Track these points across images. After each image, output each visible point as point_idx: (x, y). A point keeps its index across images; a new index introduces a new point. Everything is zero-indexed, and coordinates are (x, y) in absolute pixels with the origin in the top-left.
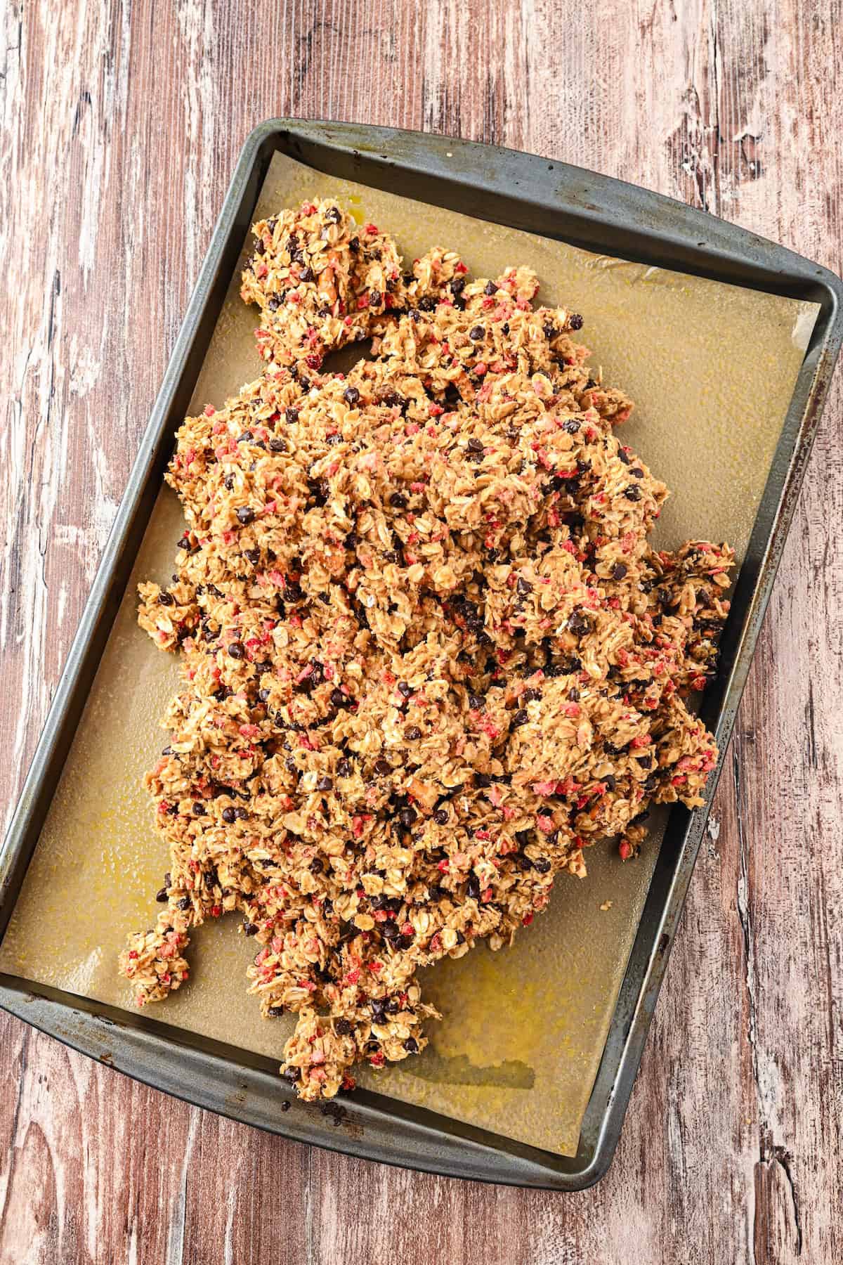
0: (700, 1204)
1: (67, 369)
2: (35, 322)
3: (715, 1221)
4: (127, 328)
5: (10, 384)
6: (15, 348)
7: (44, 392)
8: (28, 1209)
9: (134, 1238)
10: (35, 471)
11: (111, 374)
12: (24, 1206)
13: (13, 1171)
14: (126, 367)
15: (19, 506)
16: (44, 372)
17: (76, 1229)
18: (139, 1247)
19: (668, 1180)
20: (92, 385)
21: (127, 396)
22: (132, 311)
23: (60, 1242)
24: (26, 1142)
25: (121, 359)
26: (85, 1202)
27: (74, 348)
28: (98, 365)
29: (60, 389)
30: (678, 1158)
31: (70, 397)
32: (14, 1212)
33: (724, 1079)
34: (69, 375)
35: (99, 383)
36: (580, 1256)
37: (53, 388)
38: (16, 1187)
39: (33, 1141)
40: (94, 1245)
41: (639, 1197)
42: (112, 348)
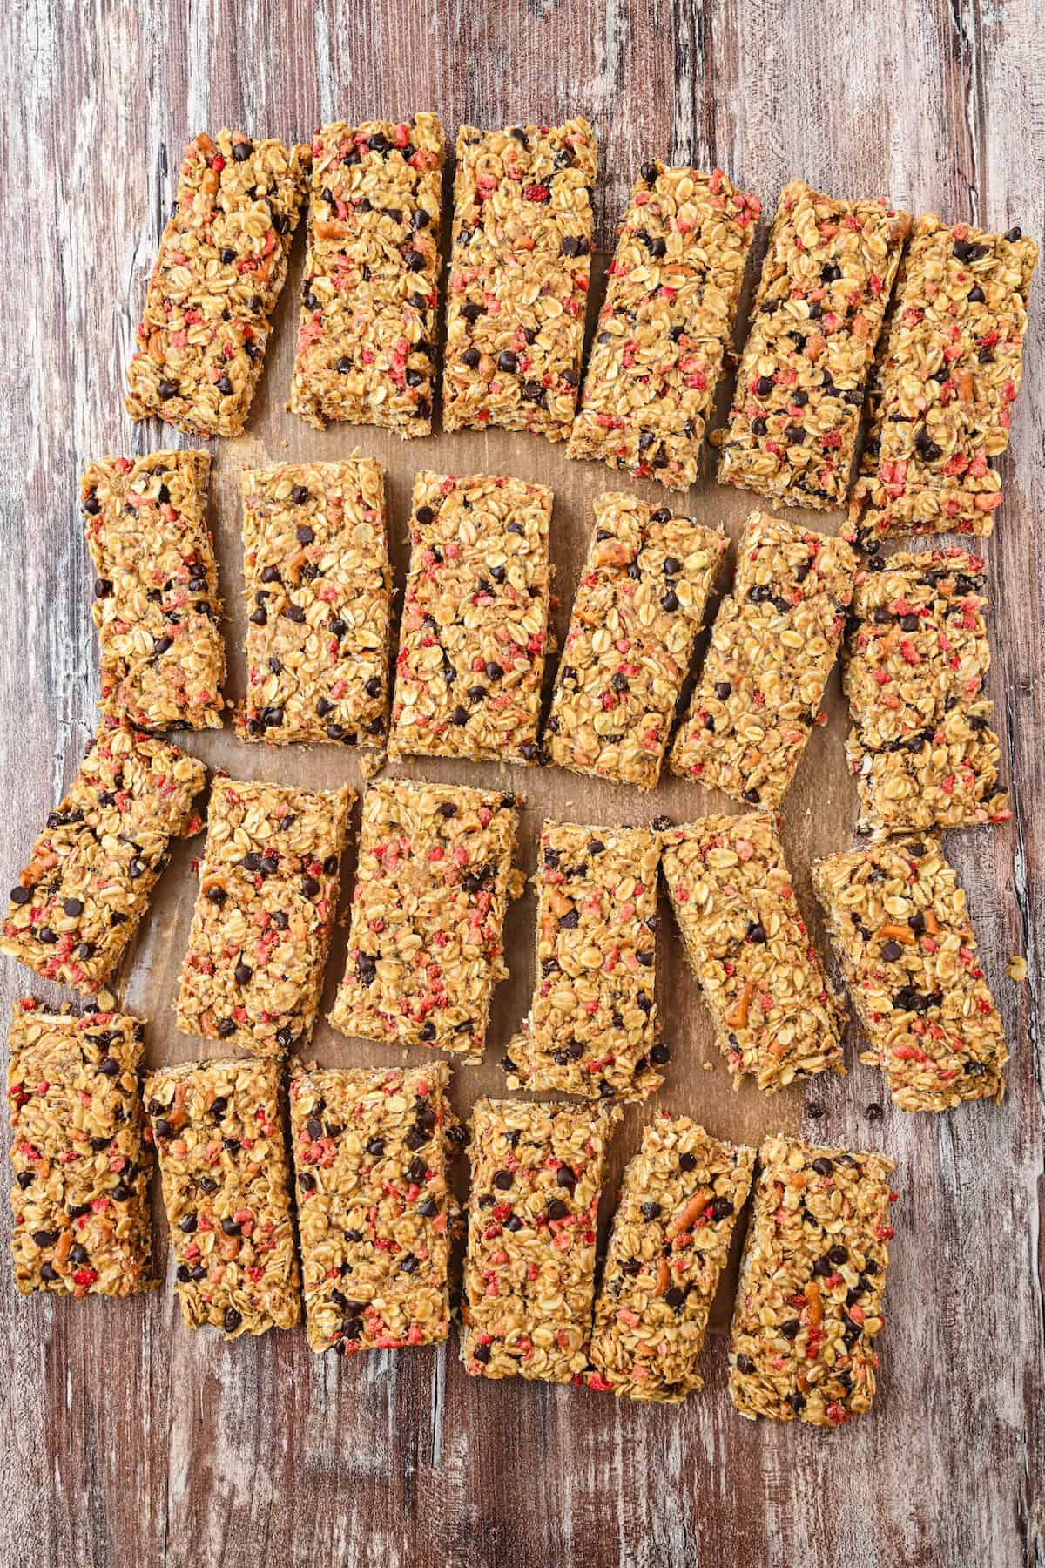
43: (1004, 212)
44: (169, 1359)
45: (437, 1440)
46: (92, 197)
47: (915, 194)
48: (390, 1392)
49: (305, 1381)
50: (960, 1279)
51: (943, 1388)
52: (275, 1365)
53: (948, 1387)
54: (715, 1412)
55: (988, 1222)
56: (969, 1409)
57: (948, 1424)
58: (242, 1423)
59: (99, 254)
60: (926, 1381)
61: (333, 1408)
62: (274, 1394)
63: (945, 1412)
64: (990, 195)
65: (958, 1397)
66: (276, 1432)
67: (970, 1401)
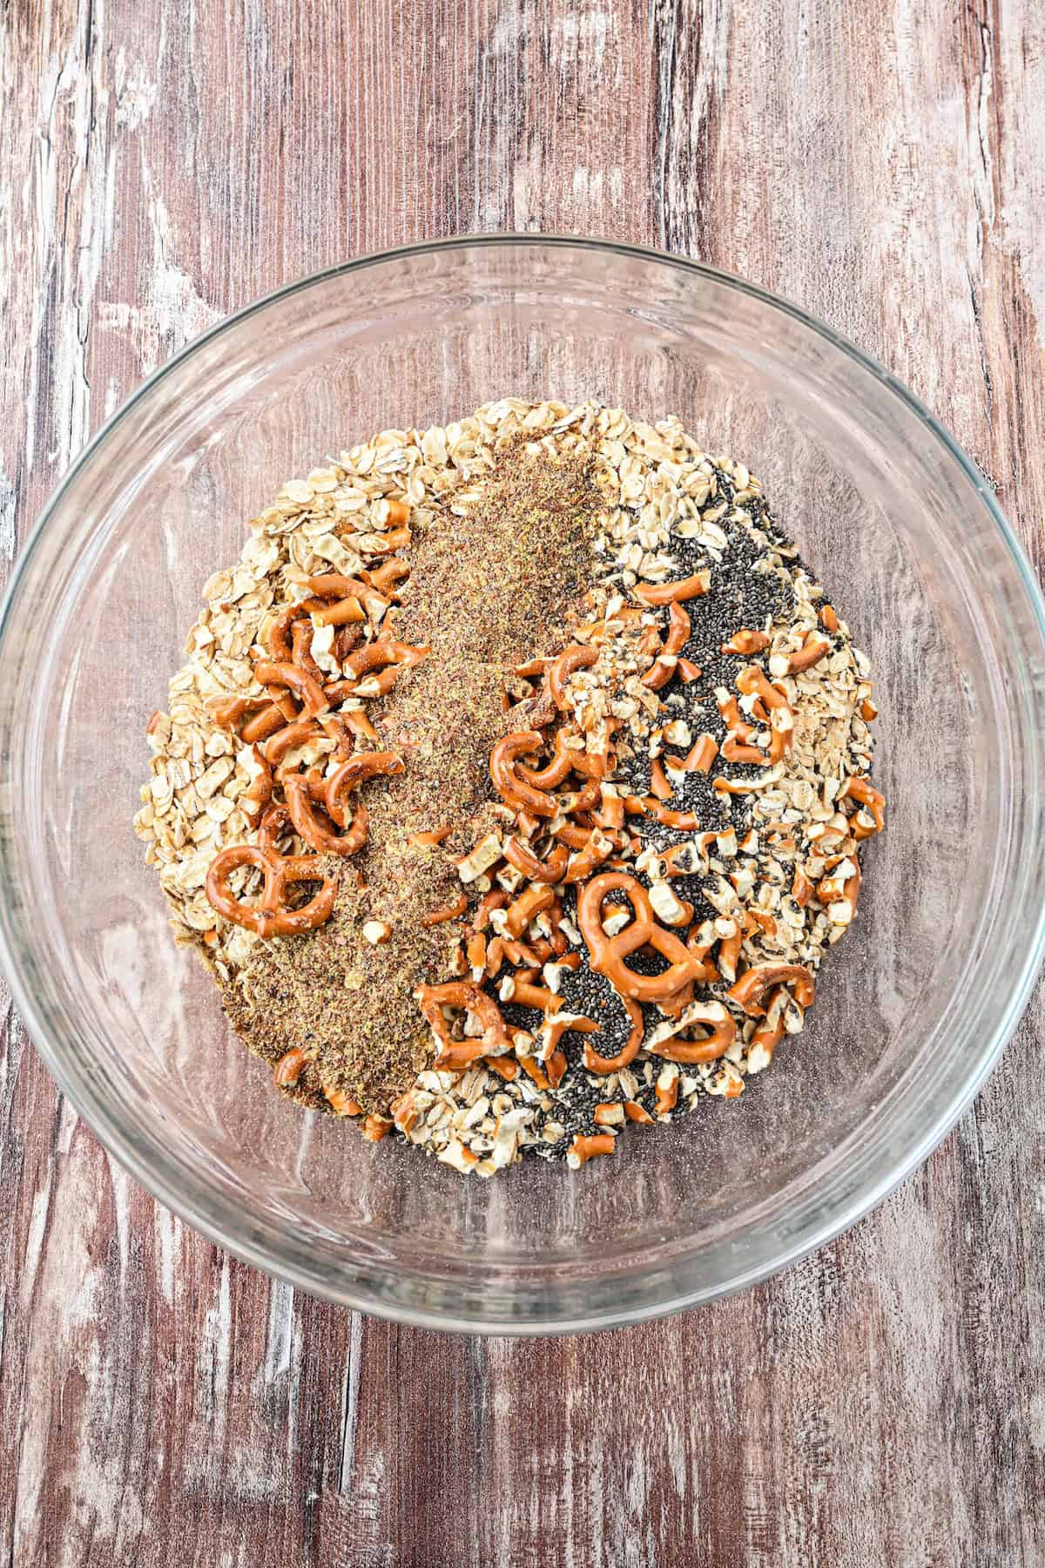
0: (1004, 1201)
1: (112, 94)
2: (67, 31)
3: (1025, 1223)
4: (193, 37)
5: (33, 114)
6: (40, 65)
7: (80, 125)
8: (77, 1236)
9: (226, 1272)
10: (71, 231)
11: (173, 99)
12: (71, 1232)
13: (55, 1186)
14: (193, 89)
15: (48, 278)
16: (81, 98)
17: (145, 1262)
18: (232, 1285)
19: (959, 1169)
20: (146, 115)
21: (195, 127)
22: (200, 16)
23: (123, 1281)
24: (73, 1145)
25: (187, 79)
26: (157, 1225)
27: (120, 65)
28: (155, 87)
29: (102, 120)
30: (972, 1139)
31: (116, 131)
32: (58, 1241)
33: (1031, 1030)
34: (115, 101)
35: (156, 111)
36: (842, 1277)
37: (93, 120)
38: (60, 1207)
39: (81, 1142)
40: (170, 1285)
41: (921, 1193)
42: (174, 65)
43: (1019, 51)
44: (24, 1349)
45: (347, 1459)
46: (15, 15)
47: (921, 29)
48: (291, 1396)
49: (189, 1382)
50: (984, 1270)
51: (965, 1406)
52: (154, 1359)
53: (971, 1405)
54: (687, 1430)
55: (1017, 1198)
56: (997, 1434)
57: (972, 1452)
58: (109, 1431)
59: (20, 75)
60: (944, 1397)
61: (221, 1416)
62: (150, 1396)
63: (968, 1436)
64: (1003, 34)
65: (984, 1418)
66: (150, 1445)
67: (999, 1423)
